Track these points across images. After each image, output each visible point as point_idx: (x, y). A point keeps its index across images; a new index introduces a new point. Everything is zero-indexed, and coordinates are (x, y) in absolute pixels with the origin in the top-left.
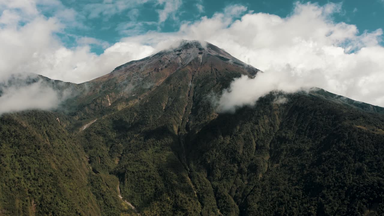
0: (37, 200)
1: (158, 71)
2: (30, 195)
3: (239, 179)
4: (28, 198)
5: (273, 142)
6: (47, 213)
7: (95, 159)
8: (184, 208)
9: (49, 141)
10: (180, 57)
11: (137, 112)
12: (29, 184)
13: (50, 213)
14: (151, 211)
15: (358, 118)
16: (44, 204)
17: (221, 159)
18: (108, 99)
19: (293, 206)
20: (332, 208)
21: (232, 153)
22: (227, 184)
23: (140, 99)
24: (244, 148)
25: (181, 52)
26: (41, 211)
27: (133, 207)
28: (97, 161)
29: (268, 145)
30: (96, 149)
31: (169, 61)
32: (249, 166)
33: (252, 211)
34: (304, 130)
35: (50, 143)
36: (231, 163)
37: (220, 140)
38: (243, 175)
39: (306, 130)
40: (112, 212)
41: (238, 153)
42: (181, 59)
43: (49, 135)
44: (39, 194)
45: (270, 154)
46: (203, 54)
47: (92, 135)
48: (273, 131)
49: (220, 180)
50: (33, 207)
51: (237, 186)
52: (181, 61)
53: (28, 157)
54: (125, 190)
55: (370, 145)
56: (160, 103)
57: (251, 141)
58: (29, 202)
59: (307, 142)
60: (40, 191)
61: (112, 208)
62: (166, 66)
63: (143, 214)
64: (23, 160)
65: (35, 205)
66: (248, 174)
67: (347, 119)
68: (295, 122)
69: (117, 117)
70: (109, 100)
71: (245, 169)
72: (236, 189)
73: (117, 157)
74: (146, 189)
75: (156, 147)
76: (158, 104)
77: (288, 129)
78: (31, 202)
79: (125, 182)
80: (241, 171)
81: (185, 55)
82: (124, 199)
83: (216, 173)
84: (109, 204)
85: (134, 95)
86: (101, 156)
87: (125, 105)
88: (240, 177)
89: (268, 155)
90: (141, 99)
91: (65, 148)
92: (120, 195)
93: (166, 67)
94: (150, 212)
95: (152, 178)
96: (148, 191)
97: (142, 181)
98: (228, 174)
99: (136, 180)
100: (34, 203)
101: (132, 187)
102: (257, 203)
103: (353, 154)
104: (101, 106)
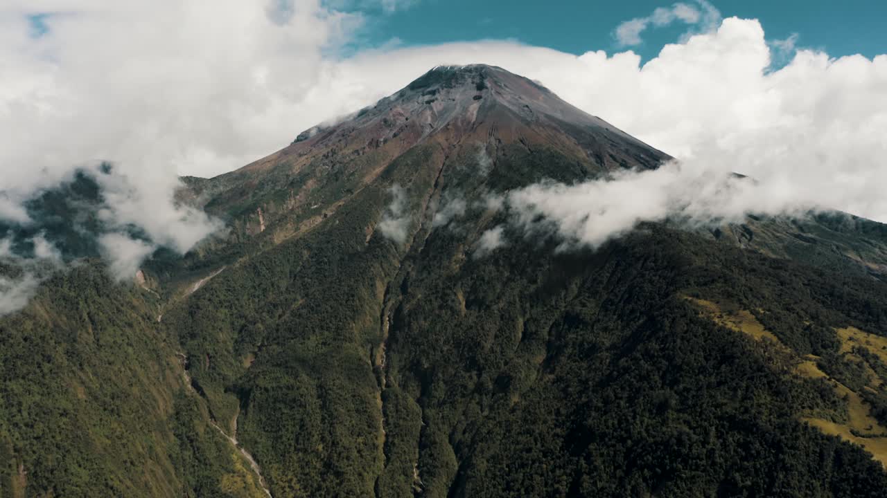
0: (29, 465)
1: (377, 146)
2: (16, 454)
3: (473, 406)
4: (13, 461)
5: (556, 324)
6: (45, 489)
7: (198, 360)
8: (340, 470)
9: (92, 333)
10: (431, 109)
11: (309, 248)
12: (17, 435)
13: (49, 488)
14: (284, 472)
15: (713, 281)
16: (41, 472)
17: (449, 359)
18: (261, 216)
19: (537, 473)
20: (595, 484)
21: (470, 349)
22: (451, 416)
23: (325, 216)
24: (496, 337)
25: (437, 95)
26: (35, 484)
27: (253, 462)
28: (203, 365)
29: (545, 332)
30: (204, 339)
31: (407, 119)
32: (499, 377)
33: (474, 477)
34: (616, 301)
35: (95, 337)
36: (467, 369)
37: (457, 317)
38: (484, 396)
39: (620, 301)
40: (206, 473)
41: (483, 348)
42: (433, 113)
43: (92, 321)
44: (34, 452)
45: (548, 351)
46: (482, 100)
47: (201, 307)
48: (563, 298)
49: (441, 404)
50: (21, 476)
51: (467, 419)
52: (432, 118)
53: (22, 381)
54: (246, 427)
55: (698, 351)
56: (360, 228)
57: (513, 321)
58: (14, 467)
59: (612, 330)
60: (35, 448)
61: (208, 466)
62: (395, 134)
63: (269, 477)
64: (9, 389)
65: (26, 473)
66: (493, 395)
67: (692, 282)
68: (605, 281)
69: (265, 263)
70: (261, 219)
71: (490, 384)
72: (465, 425)
73: (250, 352)
74: (284, 426)
75: (326, 333)
76: (355, 229)
77: (589, 297)
78: (18, 467)
79: (249, 409)
80: (479, 389)
81: (443, 104)
82: (239, 446)
83: (436, 390)
84: (202, 458)
85: (315, 206)
86: (211, 355)
87: (292, 231)
88: (477, 400)
89: (544, 352)
90: (328, 216)
91: (128, 344)
92: (234, 436)
93: (395, 136)
94: (281, 475)
95: (299, 404)
96: (287, 430)
97: (280, 408)
98: (456, 394)
99: (269, 405)
100: (24, 470)
101: (260, 420)
102: (488, 461)
103: (664, 369)
104: (244, 234)
